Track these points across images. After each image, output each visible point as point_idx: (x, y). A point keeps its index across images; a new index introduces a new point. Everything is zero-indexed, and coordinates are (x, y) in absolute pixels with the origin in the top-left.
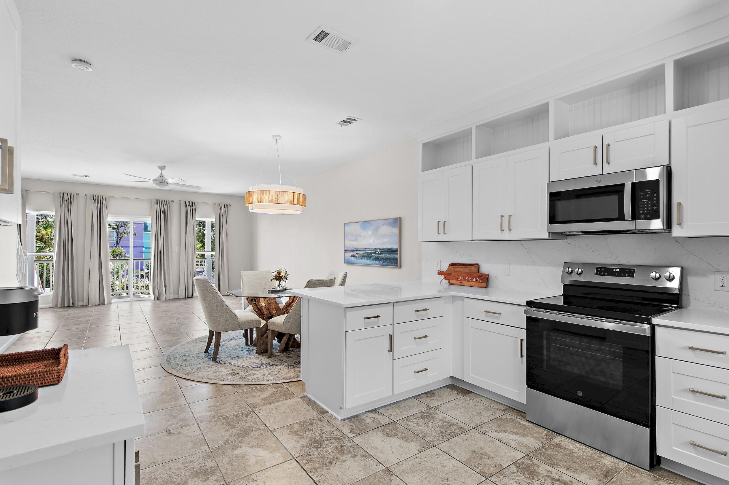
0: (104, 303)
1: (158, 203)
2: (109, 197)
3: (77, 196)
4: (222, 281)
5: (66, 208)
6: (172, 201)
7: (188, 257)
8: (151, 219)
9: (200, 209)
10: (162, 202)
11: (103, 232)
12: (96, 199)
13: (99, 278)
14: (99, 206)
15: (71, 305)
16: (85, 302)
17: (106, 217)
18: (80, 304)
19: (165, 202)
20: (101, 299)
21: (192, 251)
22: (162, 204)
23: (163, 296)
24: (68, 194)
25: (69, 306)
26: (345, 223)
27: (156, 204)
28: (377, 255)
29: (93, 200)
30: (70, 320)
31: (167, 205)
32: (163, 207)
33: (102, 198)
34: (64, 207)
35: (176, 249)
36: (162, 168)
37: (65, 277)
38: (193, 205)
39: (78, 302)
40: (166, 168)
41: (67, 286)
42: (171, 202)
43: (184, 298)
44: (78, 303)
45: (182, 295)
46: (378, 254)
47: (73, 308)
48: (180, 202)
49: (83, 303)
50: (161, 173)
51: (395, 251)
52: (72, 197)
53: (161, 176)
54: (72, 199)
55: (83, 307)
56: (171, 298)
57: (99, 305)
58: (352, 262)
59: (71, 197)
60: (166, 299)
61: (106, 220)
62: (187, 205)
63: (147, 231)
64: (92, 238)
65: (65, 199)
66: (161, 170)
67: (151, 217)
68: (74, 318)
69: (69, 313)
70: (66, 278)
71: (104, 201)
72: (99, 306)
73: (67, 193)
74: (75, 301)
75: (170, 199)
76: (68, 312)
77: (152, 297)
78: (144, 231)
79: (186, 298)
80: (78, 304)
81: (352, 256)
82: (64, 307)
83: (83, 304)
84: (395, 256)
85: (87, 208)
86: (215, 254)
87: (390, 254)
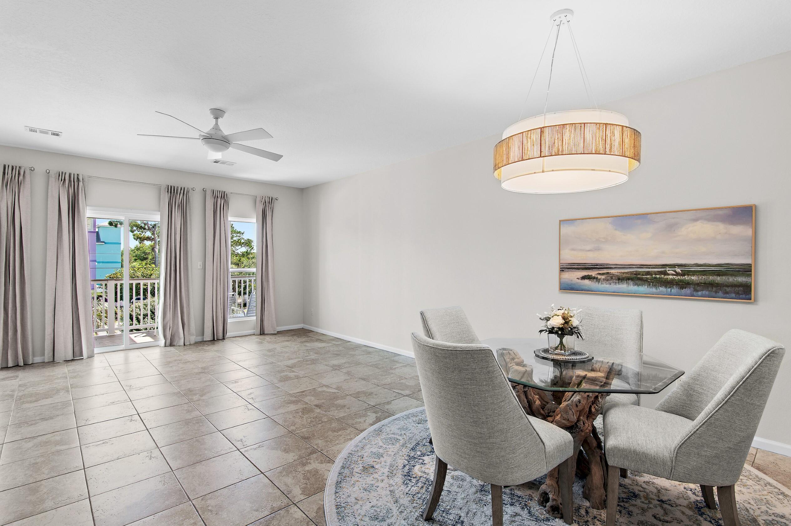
0: (81, 354)
1: (172, 191)
2: (90, 177)
3: (30, 173)
4: (266, 313)
5: (10, 192)
6: (193, 190)
7: (217, 276)
8: (159, 216)
9: (234, 204)
10: (177, 190)
11: (79, 236)
12: (66, 179)
13: (73, 315)
14: (71, 191)
15: (21, 363)
16: (47, 357)
17: (84, 212)
18: (38, 359)
19: (183, 189)
20: (77, 349)
21: (224, 269)
22: (177, 193)
23: (180, 338)
24: (15, 168)
25: (17, 366)
26: (560, 221)
27: (168, 192)
28: (671, 277)
29: (62, 180)
30: (27, 405)
31: (185, 195)
32: (179, 198)
33: (78, 178)
34: (6, 189)
35: (199, 266)
36: (218, 113)
37: (10, 315)
38: (224, 196)
39: (34, 355)
40: (226, 115)
41: (12, 331)
42: (191, 191)
43: (211, 340)
44: (34, 358)
45: (208, 336)
46: (673, 275)
47: (25, 371)
48: (204, 191)
49: (42, 358)
50: (217, 124)
51: (746, 270)
52: (22, 173)
53: (216, 127)
54: (21, 178)
55: (44, 364)
56: (192, 342)
57: (72, 360)
58: (584, 288)
59: (19, 174)
60: (184, 343)
61: (84, 215)
62: (216, 197)
63: (99, 242)
64: (59, 248)
65: (8, 176)
66: (217, 118)
67: (159, 213)
68: (34, 399)
69: (20, 383)
70: (12, 316)
71: (81, 184)
72: (74, 363)
73: (13, 167)
74: (28, 354)
75: (190, 187)
76: (17, 380)
77: (162, 342)
78: (97, 242)
79: (214, 340)
80: (33, 360)
81: (584, 278)
82: (7, 367)
83: (44, 359)
84: (739, 280)
85: (50, 194)
86: (255, 271)
87: (719, 275)
